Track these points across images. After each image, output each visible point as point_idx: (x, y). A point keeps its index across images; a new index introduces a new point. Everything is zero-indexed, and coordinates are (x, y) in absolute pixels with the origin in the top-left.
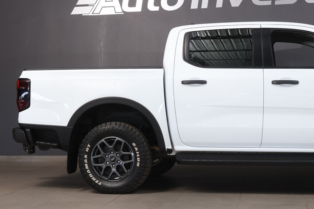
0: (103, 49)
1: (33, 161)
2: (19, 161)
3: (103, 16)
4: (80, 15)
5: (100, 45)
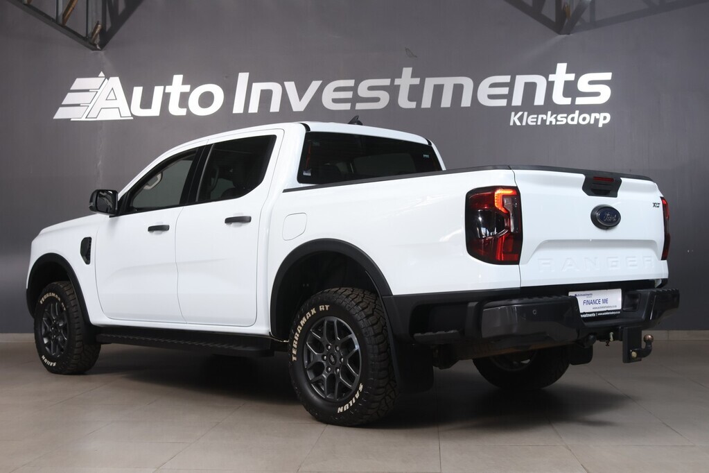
3: (101, 122)
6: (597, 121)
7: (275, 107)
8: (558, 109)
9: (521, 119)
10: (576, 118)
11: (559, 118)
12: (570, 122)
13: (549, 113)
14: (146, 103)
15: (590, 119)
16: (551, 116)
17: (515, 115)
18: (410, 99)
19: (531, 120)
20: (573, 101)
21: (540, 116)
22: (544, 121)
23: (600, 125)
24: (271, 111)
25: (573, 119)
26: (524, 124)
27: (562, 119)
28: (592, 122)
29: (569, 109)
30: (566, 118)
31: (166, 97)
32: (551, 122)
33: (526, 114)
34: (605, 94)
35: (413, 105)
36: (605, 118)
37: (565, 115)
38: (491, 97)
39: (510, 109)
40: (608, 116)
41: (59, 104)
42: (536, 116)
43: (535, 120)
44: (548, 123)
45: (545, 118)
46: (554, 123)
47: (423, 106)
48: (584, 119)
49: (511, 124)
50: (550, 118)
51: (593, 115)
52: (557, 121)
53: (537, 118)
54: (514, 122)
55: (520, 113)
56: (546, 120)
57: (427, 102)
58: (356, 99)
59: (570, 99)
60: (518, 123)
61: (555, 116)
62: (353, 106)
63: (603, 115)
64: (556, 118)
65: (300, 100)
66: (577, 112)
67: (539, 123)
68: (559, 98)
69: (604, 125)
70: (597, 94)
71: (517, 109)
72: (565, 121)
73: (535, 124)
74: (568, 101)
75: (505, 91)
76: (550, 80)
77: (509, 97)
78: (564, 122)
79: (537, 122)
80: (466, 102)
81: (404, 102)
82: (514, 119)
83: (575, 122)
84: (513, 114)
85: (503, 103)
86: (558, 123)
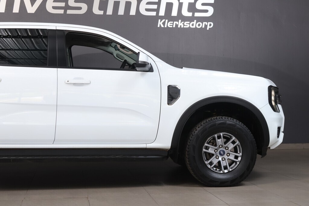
6: (206, 26)
7: (16, 9)
8: (185, 19)
9: (164, 24)
10: (195, 25)
11: (185, 24)
12: (191, 27)
13: (180, 21)
15: (202, 25)
16: (181, 22)
17: (161, 21)
18: (100, 9)
19: (169, 24)
20: (193, 14)
21: (175, 23)
22: (177, 25)
23: (208, 29)
24: (14, 12)
25: (193, 25)
26: (166, 26)
27: (187, 25)
28: (203, 27)
29: (191, 19)
30: (189, 24)
32: (181, 26)
33: (167, 21)
34: (211, 11)
35: (101, 13)
36: (210, 25)
37: (189, 22)
38: (147, 10)
39: (158, 17)
40: (212, 24)
42: (172, 22)
43: (172, 24)
44: (179, 27)
45: (177, 24)
46: (182, 27)
47: (107, 14)
48: (199, 25)
49: (159, 26)
50: (180, 24)
51: (204, 23)
52: (184, 25)
53: (173, 23)
54: (160, 25)
55: (163, 20)
56: (178, 25)
57: (110, 12)
58: (67, 7)
59: (191, 13)
60: (162, 26)
61: (183, 22)
62: (65, 12)
63: (209, 23)
64: (183, 24)
65: (32, 6)
66: (195, 21)
67: (174, 26)
68: (185, 12)
69: (209, 28)
70: (206, 11)
71: (162, 18)
72: (188, 25)
73: (172, 27)
74: (190, 14)
75: (155, 7)
76: (180, 2)
77: (157, 10)
78: (188, 27)
79: (173, 26)
80: (133, 12)
81: (96, 11)
82: (160, 23)
83: (194, 27)
84: (159, 20)
85: (154, 14)
86: (185, 27)
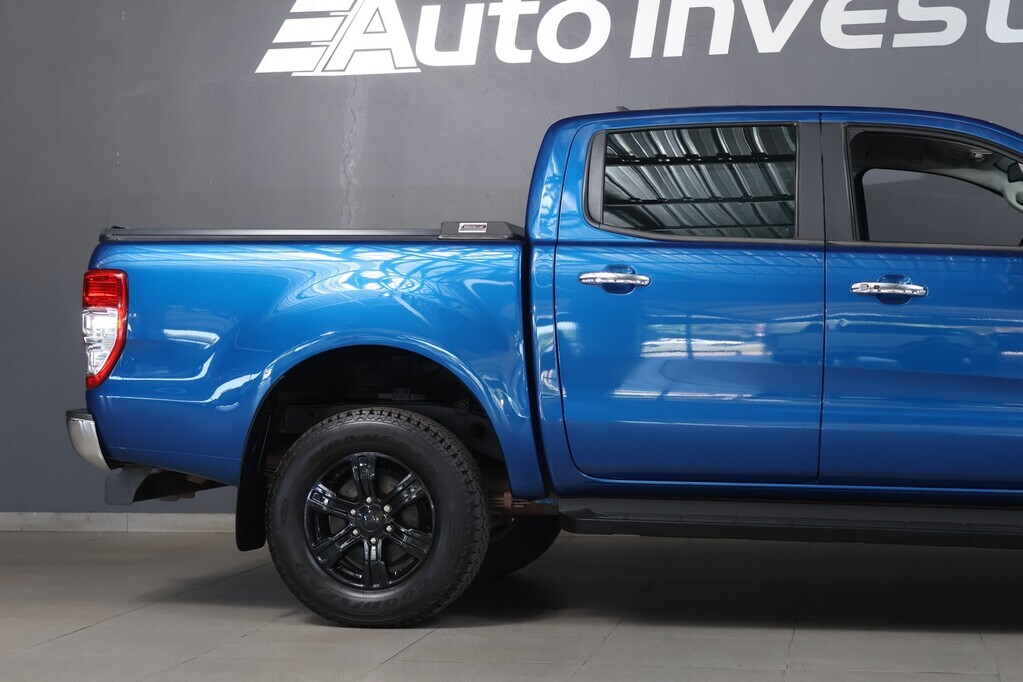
0: (355, 181)
1: (134, 529)
2: (88, 528)
3: (355, 78)
4: (285, 76)
5: (345, 167)
14: (448, 39)
31: (490, 25)
41: (267, 43)
